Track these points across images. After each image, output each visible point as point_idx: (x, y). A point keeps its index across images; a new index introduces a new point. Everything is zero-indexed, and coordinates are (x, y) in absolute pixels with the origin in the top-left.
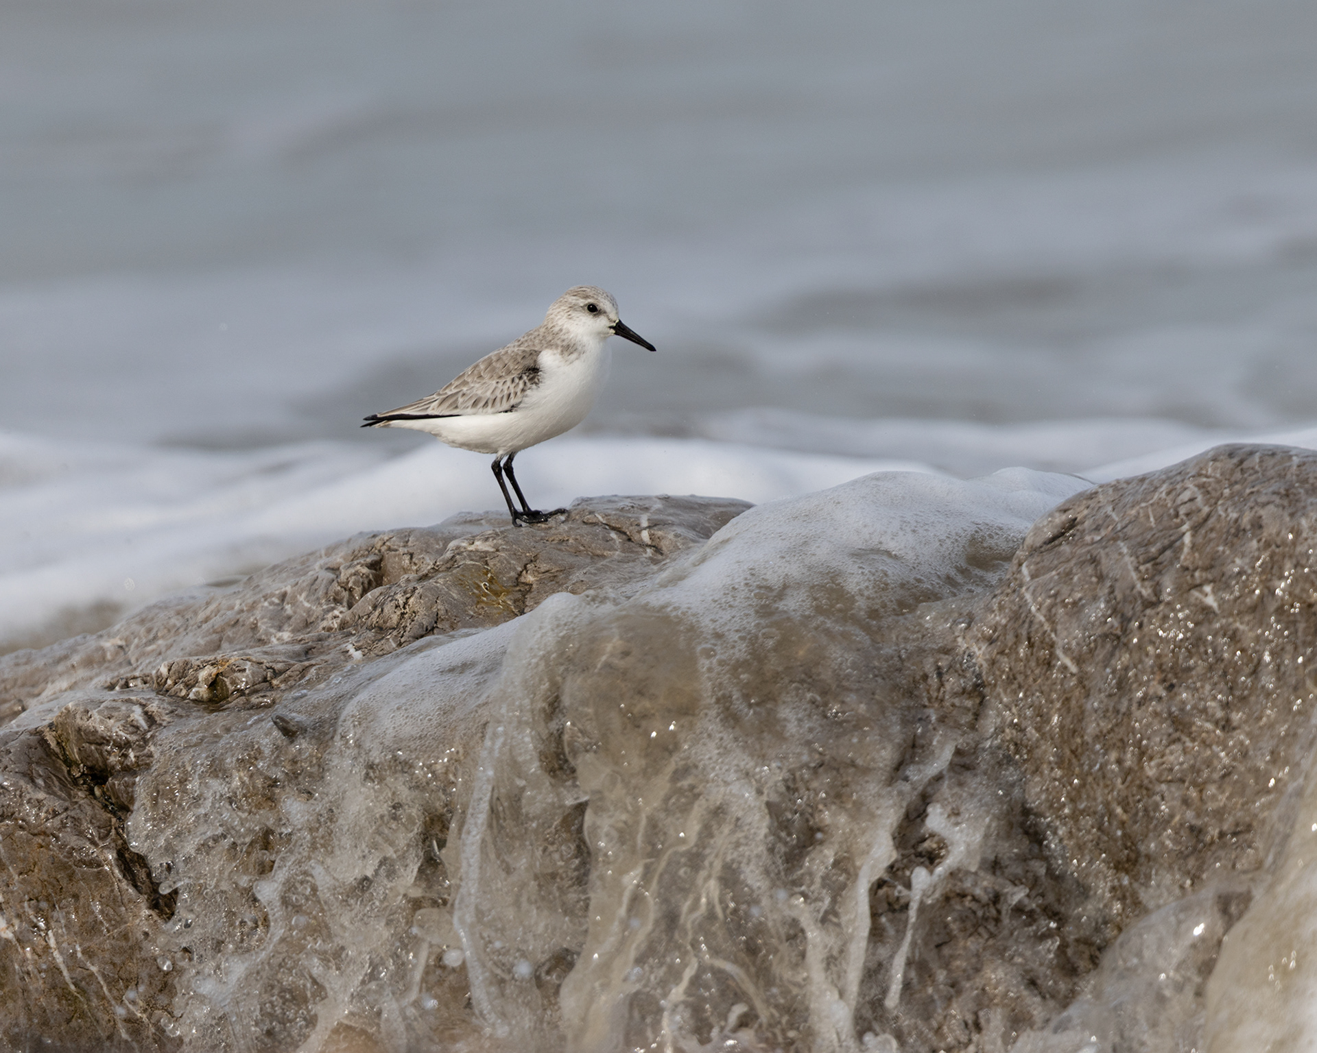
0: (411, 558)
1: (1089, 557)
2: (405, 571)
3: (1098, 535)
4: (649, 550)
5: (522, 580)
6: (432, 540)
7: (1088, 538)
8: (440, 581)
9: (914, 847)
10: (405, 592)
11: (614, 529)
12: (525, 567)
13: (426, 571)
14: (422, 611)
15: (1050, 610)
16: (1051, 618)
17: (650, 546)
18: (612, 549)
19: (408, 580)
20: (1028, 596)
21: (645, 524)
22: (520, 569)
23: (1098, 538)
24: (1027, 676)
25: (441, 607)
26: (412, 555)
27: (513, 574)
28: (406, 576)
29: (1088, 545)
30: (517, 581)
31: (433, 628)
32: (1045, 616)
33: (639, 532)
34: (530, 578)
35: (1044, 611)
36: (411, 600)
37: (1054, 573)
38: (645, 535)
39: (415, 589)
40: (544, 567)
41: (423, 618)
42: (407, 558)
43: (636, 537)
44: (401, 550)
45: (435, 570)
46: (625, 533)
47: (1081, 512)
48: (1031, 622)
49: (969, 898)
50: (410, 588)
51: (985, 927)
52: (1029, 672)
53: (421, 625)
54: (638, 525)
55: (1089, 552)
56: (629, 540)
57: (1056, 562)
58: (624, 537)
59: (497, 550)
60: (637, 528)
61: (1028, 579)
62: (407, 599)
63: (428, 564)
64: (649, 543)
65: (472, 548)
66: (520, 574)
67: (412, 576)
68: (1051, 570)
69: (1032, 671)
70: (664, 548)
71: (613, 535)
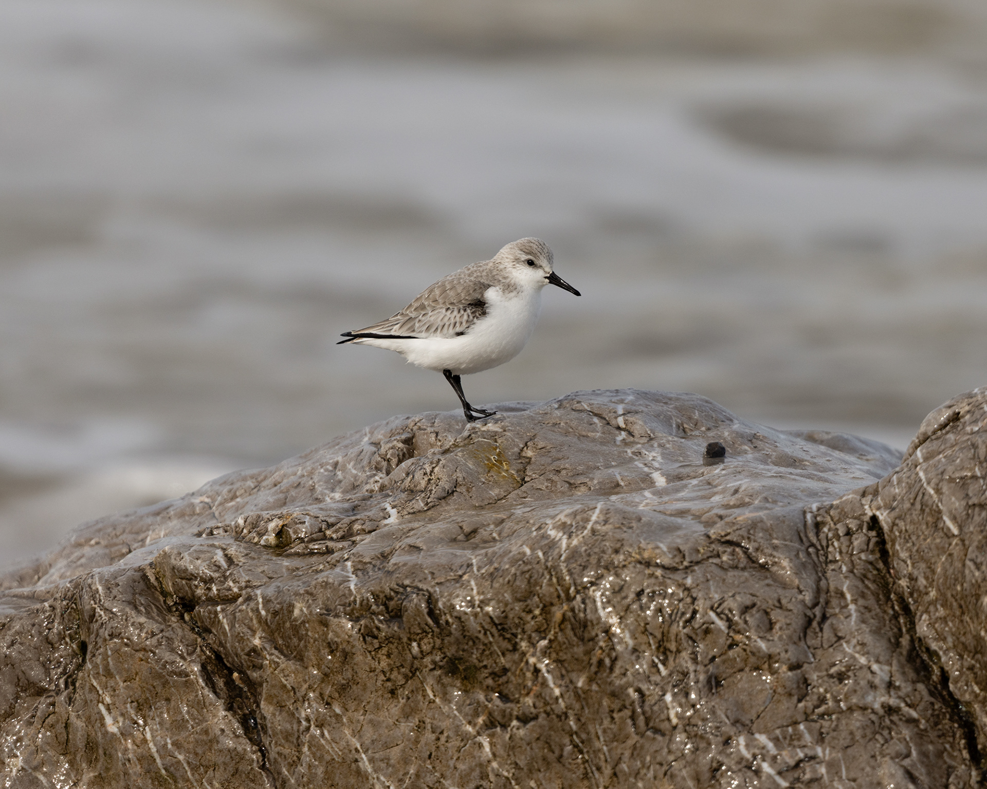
0: (437, 436)
1: (969, 443)
2: (432, 446)
3: (977, 426)
4: (623, 433)
5: (524, 454)
6: (453, 422)
7: (968, 429)
8: (459, 454)
9: (827, 670)
10: (432, 463)
11: (596, 415)
12: (526, 444)
13: (448, 447)
14: (445, 478)
15: (937, 485)
16: (938, 491)
17: (624, 430)
18: (594, 431)
19: (434, 453)
20: (921, 474)
21: (620, 412)
22: (522, 446)
23: (976, 429)
24: (918, 537)
25: (459, 475)
26: (437, 434)
27: (516, 450)
28: (432, 450)
29: (968, 434)
30: (520, 455)
31: (453, 492)
32: (934, 489)
33: (616, 418)
34: (529, 453)
35: (932, 484)
36: (436, 470)
37: (941, 456)
38: (621, 421)
39: (439, 460)
40: (541, 444)
41: (445, 484)
42: (434, 435)
43: (613, 422)
44: (429, 430)
45: (456, 446)
46: (605, 419)
47: (963, 408)
48: (924, 494)
49: (870, 711)
50: (436, 459)
51: (882, 734)
52: (921, 534)
53: (444, 489)
54: (615, 412)
55: (968, 439)
56: (608, 424)
57: (943, 447)
58: (604, 421)
59: (505, 431)
60: (615, 415)
61: (921, 460)
62: (433, 468)
63: (450, 441)
64: (624, 426)
65: (484, 429)
66: (522, 450)
67: (437, 450)
68: (940, 453)
69: (923, 533)
70: (636, 431)
71: (596, 420)
